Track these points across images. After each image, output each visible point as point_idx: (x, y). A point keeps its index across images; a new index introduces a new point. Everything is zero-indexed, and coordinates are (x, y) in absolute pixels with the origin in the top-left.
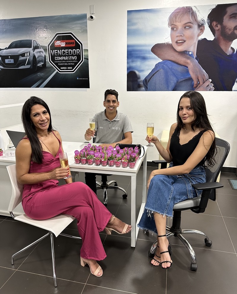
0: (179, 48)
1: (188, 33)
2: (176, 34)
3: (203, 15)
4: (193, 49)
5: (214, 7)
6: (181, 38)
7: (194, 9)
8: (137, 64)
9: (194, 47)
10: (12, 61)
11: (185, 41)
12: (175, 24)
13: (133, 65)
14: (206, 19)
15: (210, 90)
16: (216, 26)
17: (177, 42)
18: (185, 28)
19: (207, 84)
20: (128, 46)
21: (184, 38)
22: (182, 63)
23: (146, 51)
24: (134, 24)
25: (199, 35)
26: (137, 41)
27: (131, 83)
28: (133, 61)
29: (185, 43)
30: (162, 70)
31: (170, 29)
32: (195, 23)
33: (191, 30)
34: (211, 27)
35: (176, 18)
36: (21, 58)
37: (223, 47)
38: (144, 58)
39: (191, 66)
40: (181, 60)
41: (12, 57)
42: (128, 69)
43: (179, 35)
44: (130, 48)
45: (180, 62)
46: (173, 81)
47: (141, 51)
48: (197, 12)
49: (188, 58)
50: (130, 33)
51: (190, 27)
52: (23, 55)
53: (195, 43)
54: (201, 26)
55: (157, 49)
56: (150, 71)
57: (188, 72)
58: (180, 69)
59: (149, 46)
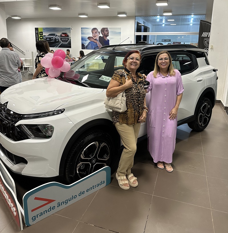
0: (94, 38)
1: (96, 34)
2: (93, 34)
4: (98, 39)
5: (102, 28)
7: (97, 28)
10: (49, 39)
13: (83, 42)
21: (95, 36)
23: (86, 39)
24: (83, 31)
26: (83, 36)
27: (82, 47)
30: (90, 44)
35: (93, 30)
36: (52, 39)
37: (105, 38)
38: (86, 40)
40: (95, 41)
41: (49, 38)
44: (82, 38)
46: (94, 47)
47: (85, 38)
49: (97, 41)
50: (82, 33)
52: (52, 38)
54: (99, 33)
55: (89, 38)
56: (88, 44)
57: (97, 44)
58: (95, 44)
59: (87, 37)
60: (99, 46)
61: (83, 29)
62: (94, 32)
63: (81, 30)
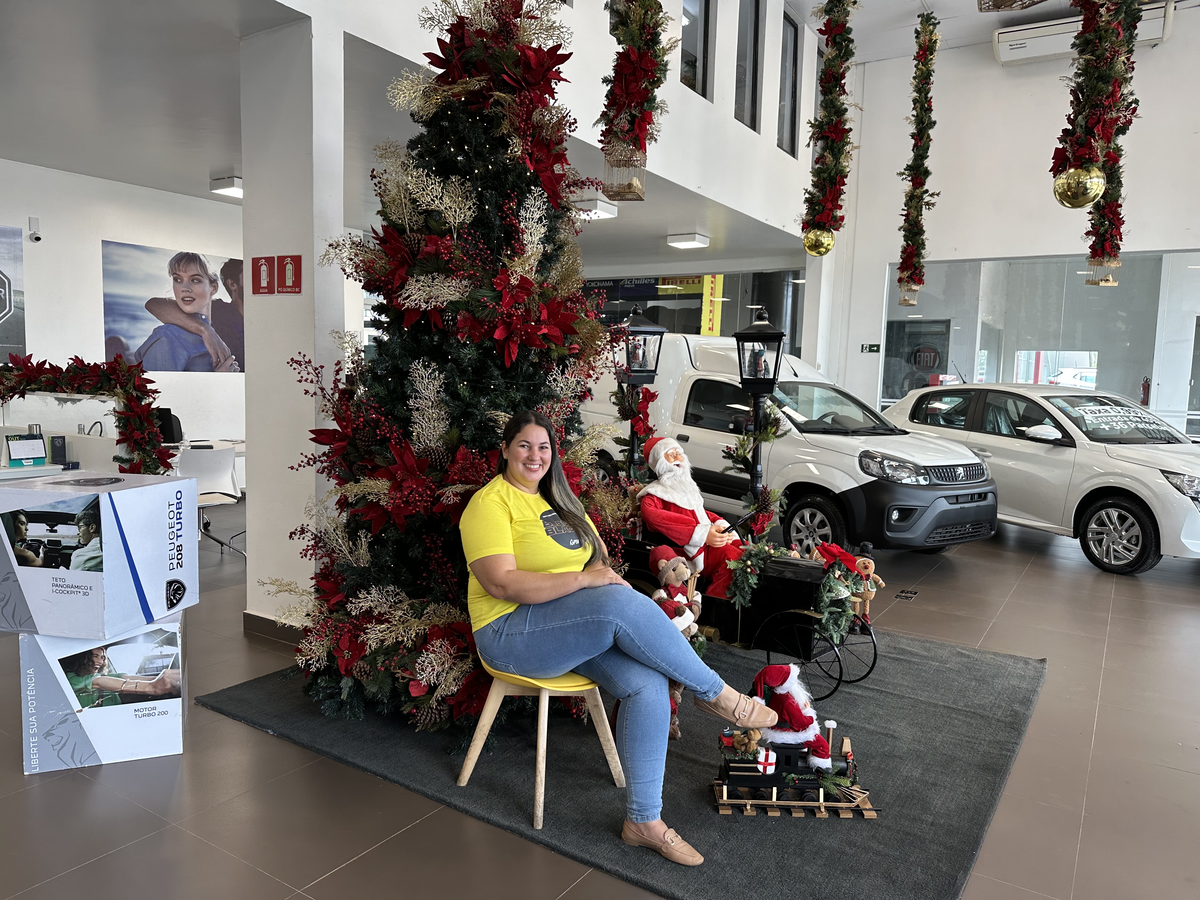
0: (188, 309)
1: (197, 288)
2: (182, 287)
3: (215, 269)
4: (206, 312)
5: (227, 261)
6: (188, 294)
7: (202, 257)
8: (123, 326)
9: (208, 309)
11: (194, 299)
12: (178, 273)
13: (116, 326)
14: (218, 273)
15: (234, 371)
16: (232, 285)
17: (183, 299)
18: (193, 281)
19: (229, 362)
20: (105, 295)
21: (192, 295)
22: (193, 329)
23: (137, 307)
24: (113, 263)
25: (212, 294)
26: (119, 290)
28: (114, 321)
29: (195, 302)
30: (164, 339)
31: (171, 279)
32: (205, 276)
33: (201, 285)
34: (225, 284)
35: (179, 266)
38: (135, 318)
39: (205, 335)
40: (192, 325)
42: (107, 332)
43: (185, 289)
44: (108, 299)
45: (190, 329)
46: (183, 356)
47: (127, 305)
48: (206, 263)
49: (201, 324)
50: (108, 275)
51: (200, 281)
53: (208, 304)
54: (213, 282)
55: (154, 305)
56: (146, 339)
57: (202, 343)
58: (190, 338)
60: (211, 351)
61: (112, 249)
62: (185, 276)
63: (104, 257)
